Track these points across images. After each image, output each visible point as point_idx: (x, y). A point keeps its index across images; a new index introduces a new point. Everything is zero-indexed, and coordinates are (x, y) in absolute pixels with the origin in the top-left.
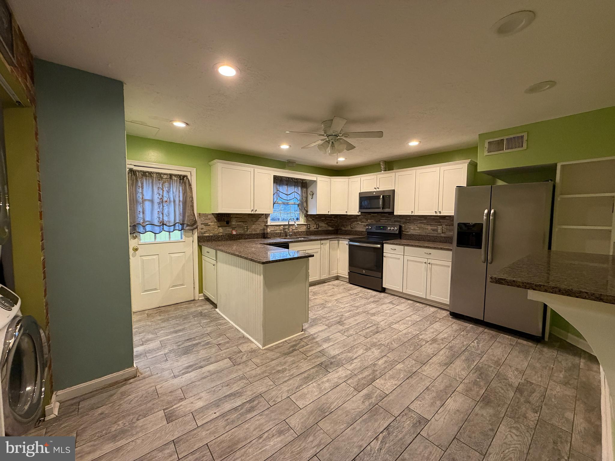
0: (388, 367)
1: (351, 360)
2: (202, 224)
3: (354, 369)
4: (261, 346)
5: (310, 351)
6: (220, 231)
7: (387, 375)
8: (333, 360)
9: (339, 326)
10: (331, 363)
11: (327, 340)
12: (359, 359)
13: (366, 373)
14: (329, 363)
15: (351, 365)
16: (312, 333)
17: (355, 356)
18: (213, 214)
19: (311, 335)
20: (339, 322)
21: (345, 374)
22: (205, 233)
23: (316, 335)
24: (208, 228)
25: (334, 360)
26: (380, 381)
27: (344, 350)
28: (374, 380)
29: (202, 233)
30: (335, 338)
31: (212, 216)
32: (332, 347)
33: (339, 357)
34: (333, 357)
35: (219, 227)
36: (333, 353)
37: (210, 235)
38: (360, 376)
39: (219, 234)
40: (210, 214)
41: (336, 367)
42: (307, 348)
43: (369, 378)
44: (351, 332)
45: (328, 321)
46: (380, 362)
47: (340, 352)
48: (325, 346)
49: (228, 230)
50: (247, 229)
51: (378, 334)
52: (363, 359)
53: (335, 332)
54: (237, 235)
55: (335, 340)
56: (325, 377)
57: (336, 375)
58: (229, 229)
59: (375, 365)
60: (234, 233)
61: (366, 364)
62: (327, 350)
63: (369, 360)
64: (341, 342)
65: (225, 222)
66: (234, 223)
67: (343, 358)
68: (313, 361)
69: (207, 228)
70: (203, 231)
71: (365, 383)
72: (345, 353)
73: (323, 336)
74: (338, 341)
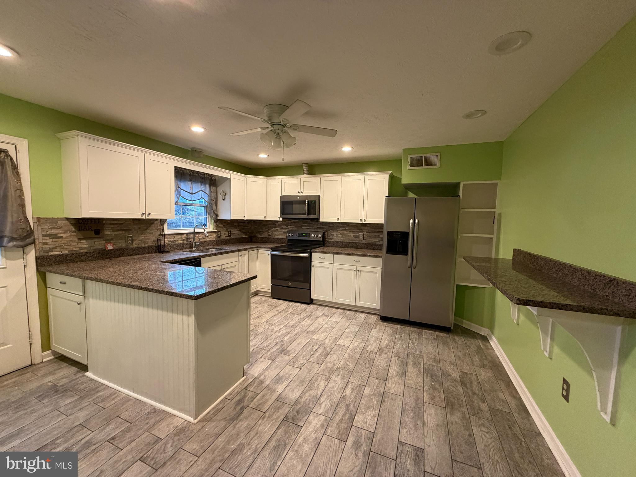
0: (357, 396)
1: (317, 400)
2: (44, 236)
3: (327, 412)
4: (191, 419)
5: (264, 403)
6: (84, 246)
7: (362, 407)
8: (298, 408)
9: (284, 356)
10: (298, 412)
11: (278, 380)
12: (325, 396)
13: (341, 412)
14: (295, 413)
15: (320, 407)
16: (256, 375)
17: (319, 393)
18: (67, 219)
19: (256, 378)
20: (282, 351)
21: (320, 423)
22: (51, 250)
23: (262, 377)
24: (58, 241)
25: (299, 406)
26: (358, 417)
27: (303, 388)
28: (352, 419)
29: (45, 251)
30: (287, 374)
31: (67, 222)
32: (288, 388)
33: (303, 400)
34: (297, 402)
35: (80, 239)
36: (294, 395)
37: (64, 252)
38: (337, 419)
39: (82, 251)
40: (61, 220)
41: (306, 415)
42: (258, 400)
43: (347, 418)
44: (301, 361)
45: (269, 353)
46: (348, 392)
47: (301, 391)
48: (280, 389)
49: (99, 244)
50: (132, 241)
51: (329, 356)
52: (330, 394)
53: (283, 366)
54: (114, 250)
55: (289, 377)
56: (300, 437)
57: (310, 429)
58: (101, 243)
59: (344, 398)
60: (110, 247)
61: (336, 400)
62: (284, 394)
63: (336, 393)
64: (296, 377)
65: (93, 232)
66: (108, 232)
67: (308, 400)
68: (274, 417)
69: (56, 243)
70: (47, 247)
71: (346, 426)
72: (306, 392)
73: (271, 375)
74: (292, 377)
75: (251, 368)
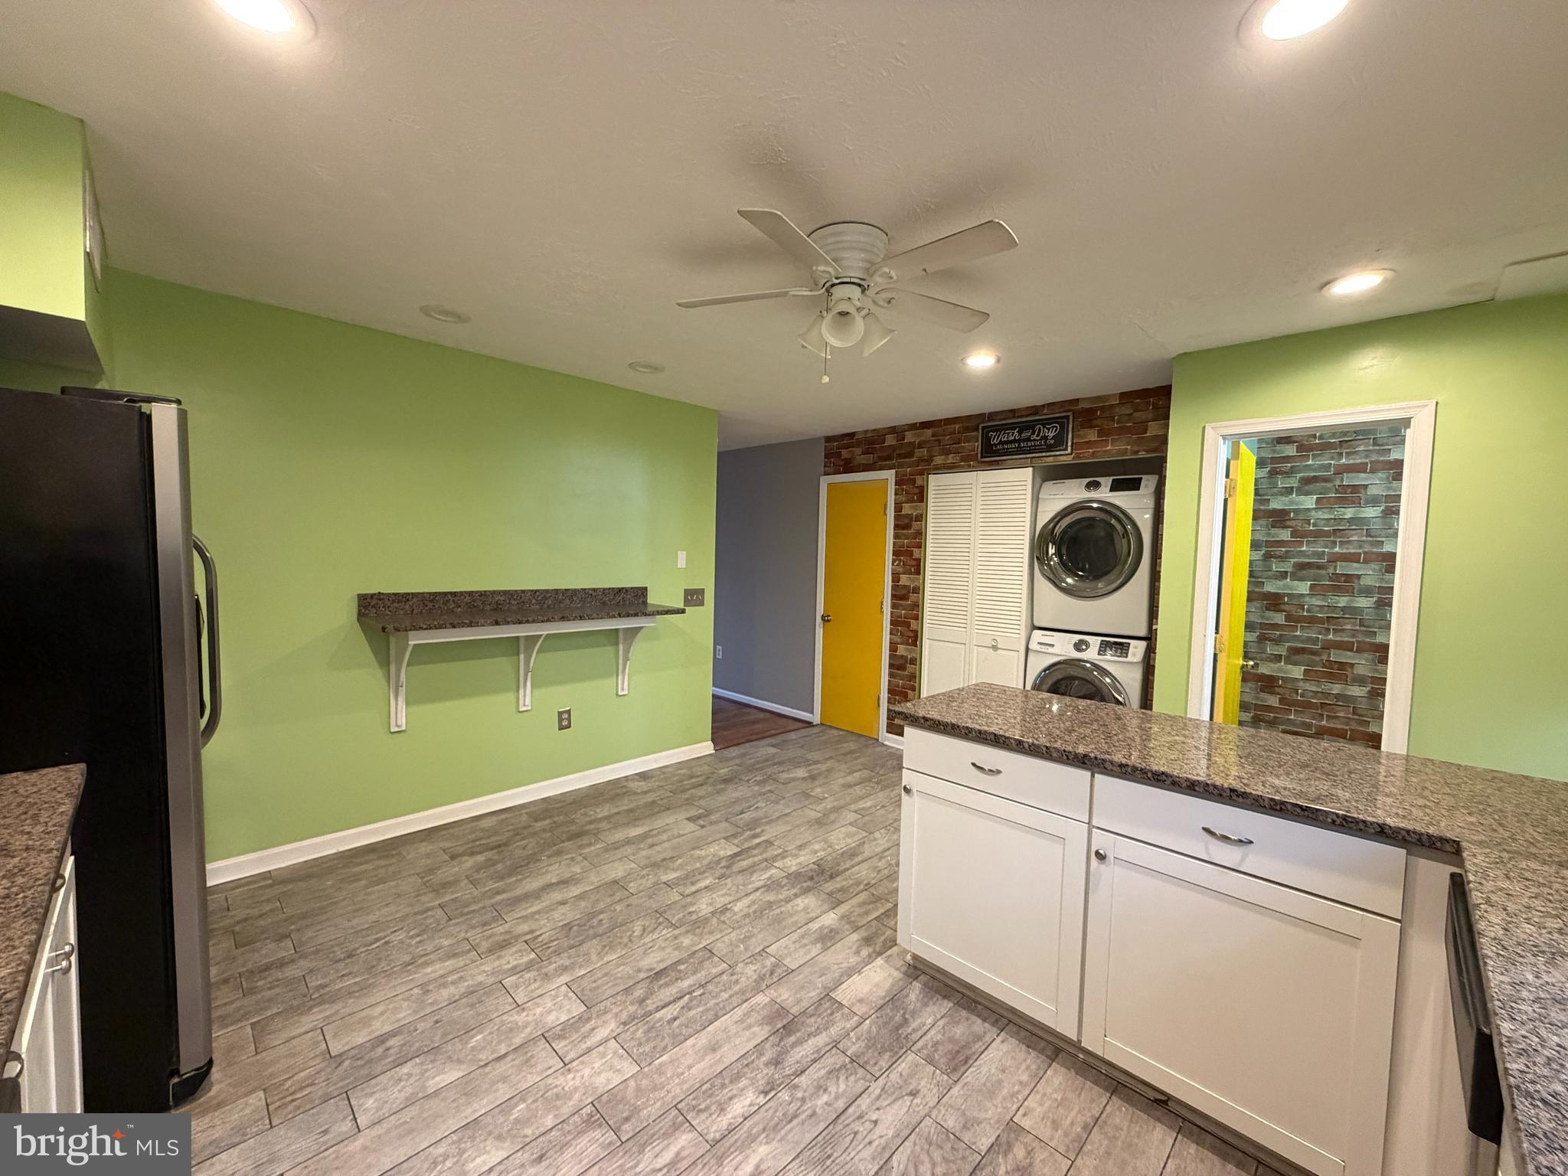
1: (770, 886)
3: (767, 868)
5: (864, 903)
7: (705, 862)
8: (809, 883)
9: (787, 1005)
10: (812, 878)
11: (828, 938)
12: (750, 887)
14: (816, 879)
15: (771, 875)
16: (880, 961)
17: (758, 893)
19: (880, 954)
21: (785, 861)
23: (865, 952)
25: (805, 885)
26: (726, 854)
28: (736, 855)
30: (804, 946)
32: (813, 915)
33: (795, 891)
34: (806, 891)
36: (808, 901)
38: (758, 859)
41: (801, 872)
42: (877, 909)
43: (743, 857)
44: (750, 971)
46: (707, 882)
47: (789, 906)
48: (830, 919)
52: (741, 887)
53: (807, 970)
55: (803, 937)
57: (802, 859)
61: (740, 879)
62: (826, 907)
63: (730, 885)
64: (787, 932)
67: (786, 888)
68: (851, 882)
72: (781, 900)
73: (844, 953)
74: (795, 936)
75: (893, 985)
